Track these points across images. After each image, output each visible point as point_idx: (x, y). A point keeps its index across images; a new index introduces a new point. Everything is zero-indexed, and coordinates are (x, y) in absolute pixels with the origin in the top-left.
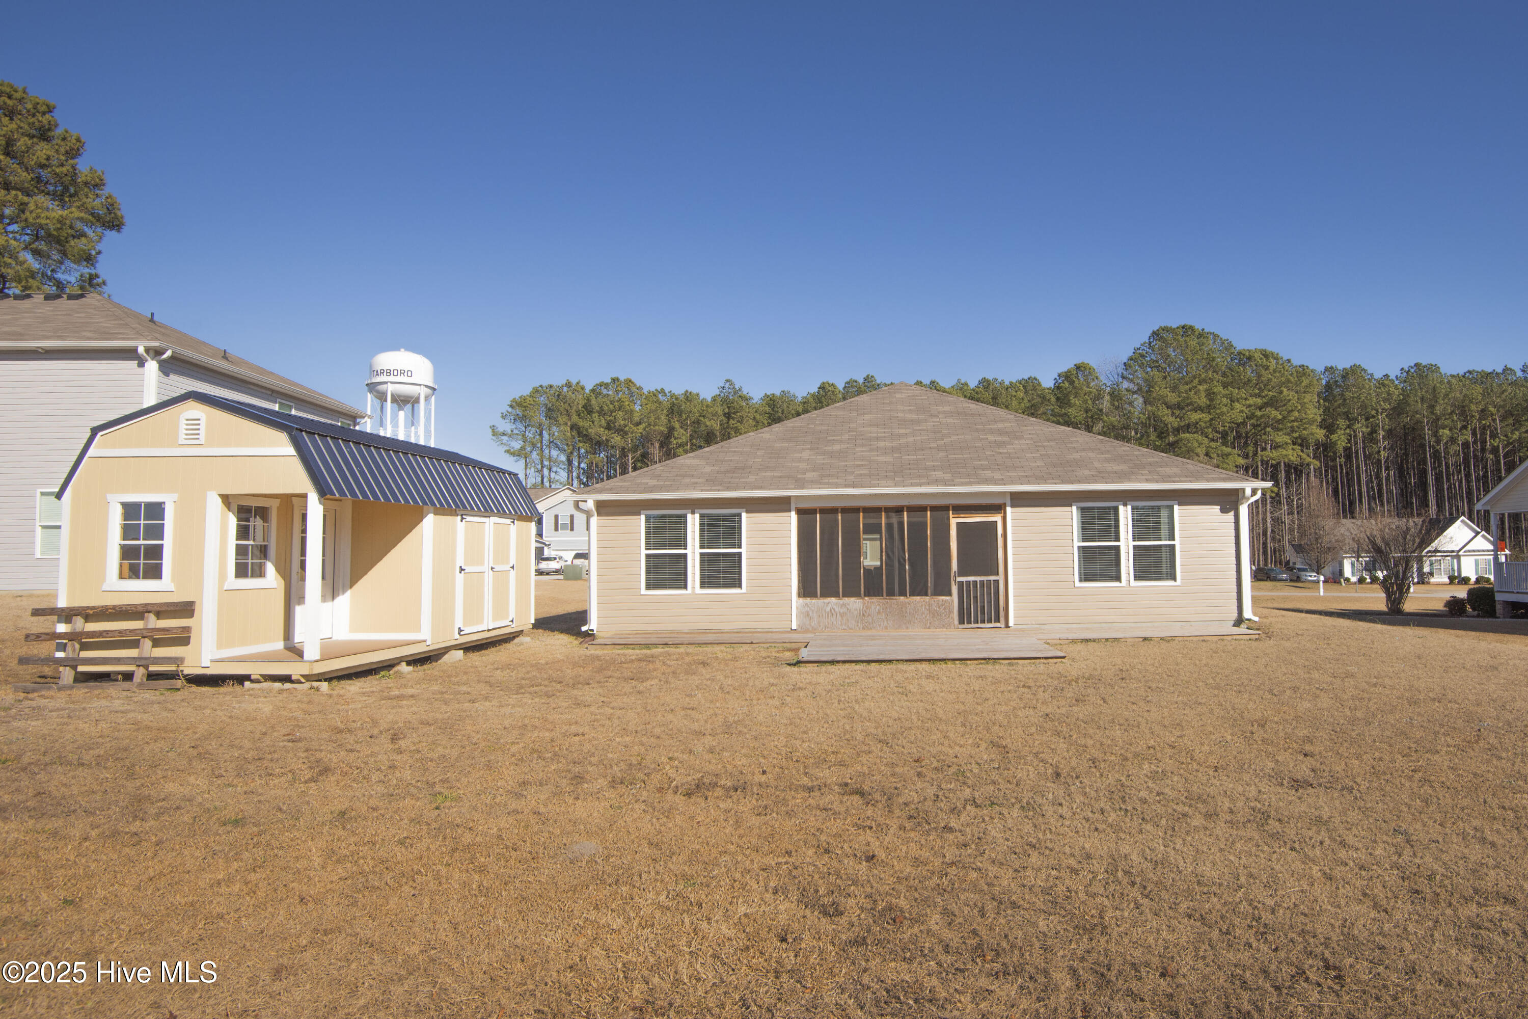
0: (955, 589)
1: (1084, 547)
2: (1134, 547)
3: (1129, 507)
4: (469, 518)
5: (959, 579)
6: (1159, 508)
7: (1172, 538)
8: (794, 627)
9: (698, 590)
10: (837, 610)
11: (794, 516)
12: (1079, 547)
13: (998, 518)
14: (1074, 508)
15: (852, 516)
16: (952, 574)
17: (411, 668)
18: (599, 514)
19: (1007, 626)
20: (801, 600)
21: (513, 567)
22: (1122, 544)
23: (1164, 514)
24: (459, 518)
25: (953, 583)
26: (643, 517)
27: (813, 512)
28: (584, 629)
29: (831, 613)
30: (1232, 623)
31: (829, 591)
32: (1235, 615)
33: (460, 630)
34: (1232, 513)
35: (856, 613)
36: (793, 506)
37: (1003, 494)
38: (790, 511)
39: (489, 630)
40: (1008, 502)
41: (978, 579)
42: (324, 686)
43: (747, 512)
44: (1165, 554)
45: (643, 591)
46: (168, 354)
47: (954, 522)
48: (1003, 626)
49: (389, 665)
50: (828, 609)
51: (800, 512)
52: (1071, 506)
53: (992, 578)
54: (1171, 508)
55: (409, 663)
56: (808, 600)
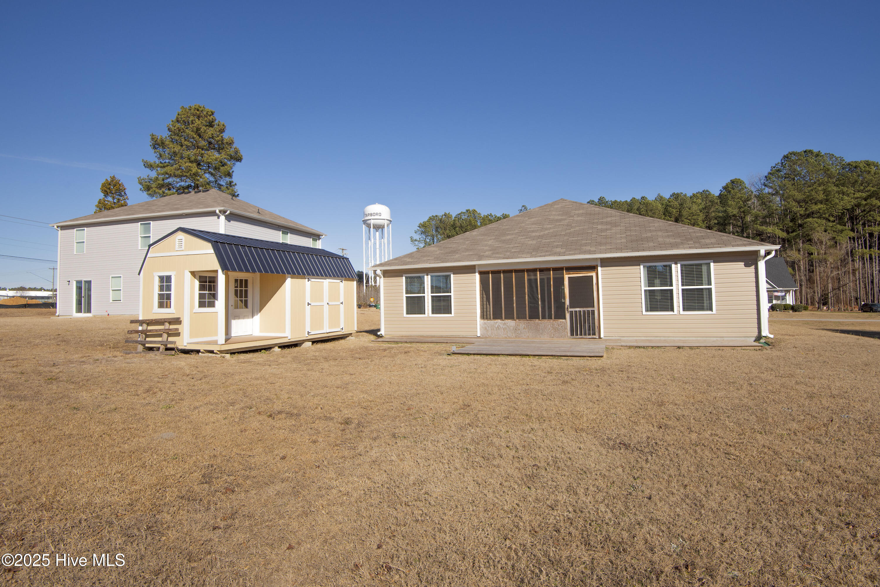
0: (568, 316)
1: (649, 291)
2: (683, 290)
3: (679, 265)
4: (313, 280)
5: (570, 310)
6: (701, 265)
7: (709, 283)
8: (479, 335)
9: (431, 315)
10: (501, 326)
11: (477, 276)
12: (645, 291)
13: (594, 274)
14: (642, 267)
15: (508, 275)
16: (566, 307)
17: (280, 349)
18: (384, 277)
19: (600, 338)
20: (482, 321)
21: (342, 303)
22: (674, 288)
23: (704, 268)
24: (307, 280)
25: (566, 312)
26: (404, 278)
27: (487, 273)
28: (379, 333)
29: (498, 328)
30: (754, 339)
31: (497, 316)
32: (756, 334)
33: (309, 333)
34: (753, 267)
35: (511, 328)
36: (477, 270)
37: (596, 259)
38: (475, 273)
39: (327, 333)
40: (599, 264)
41: (582, 309)
42: (228, 356)
43: (453, 274)
44: (705, 293)
45: (405, 315)
46: (228, 212)
47: (566, 277)
48: (597, 337)
49: (268, 348)
50: (497, 326)
51: (481, 273)
52: (639, 265)
53: (590, 309)
54: (709, 265)
55: (279, 347)
56: (486, 321)
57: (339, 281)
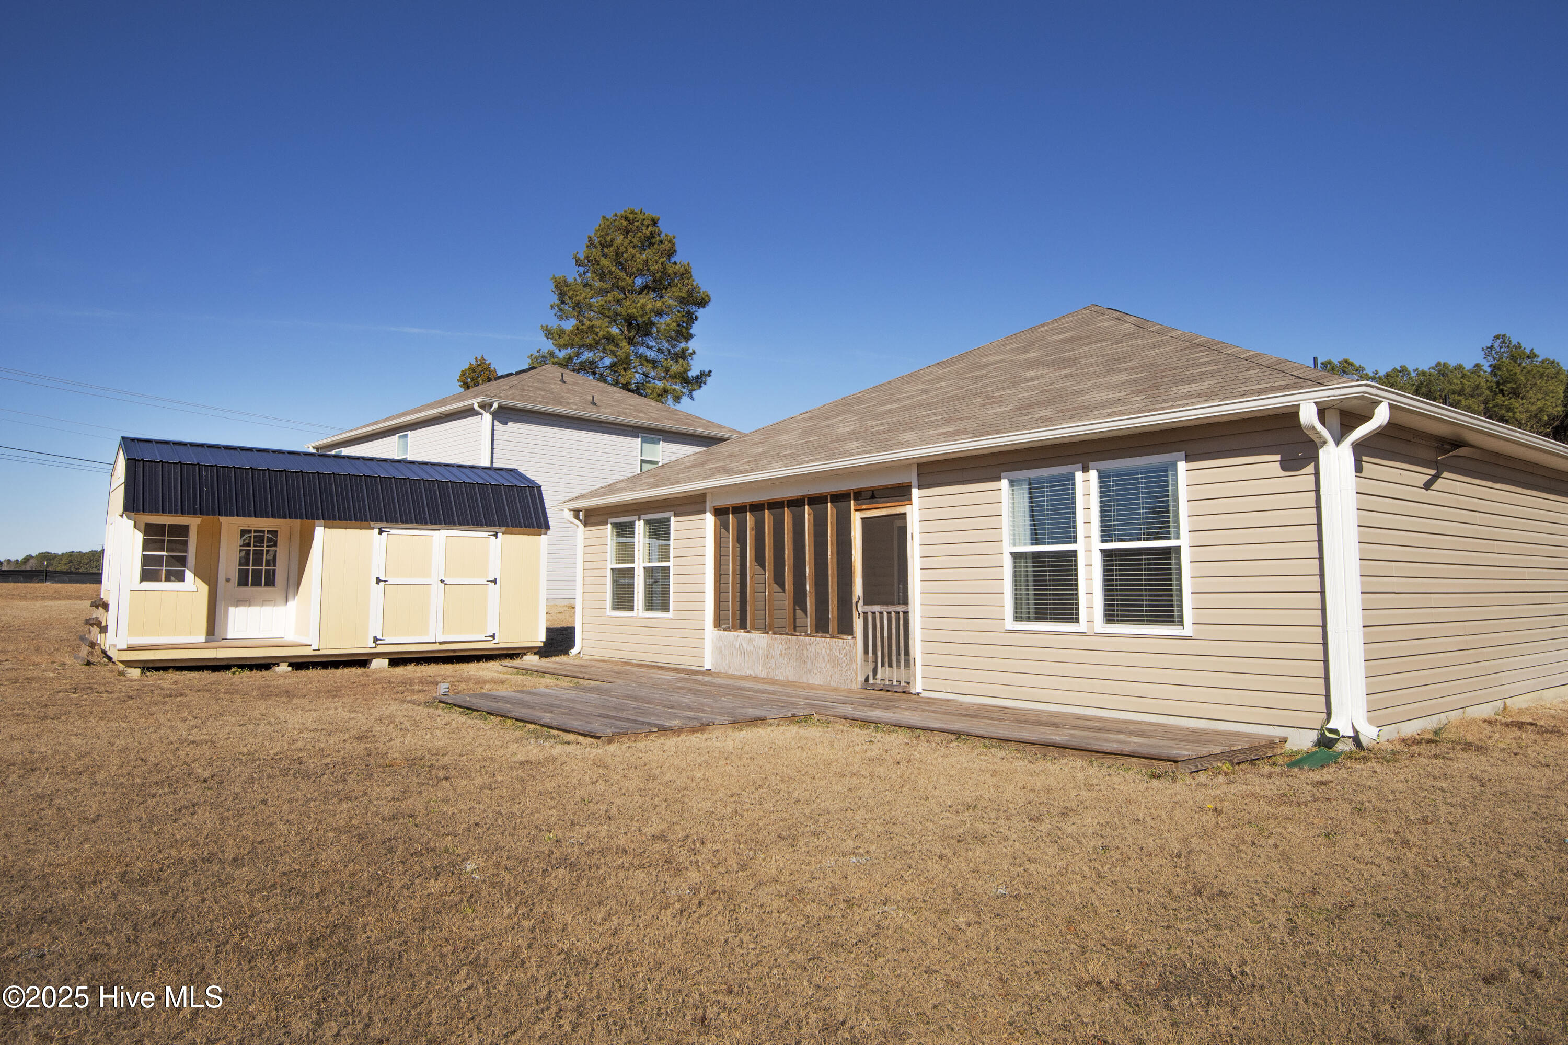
0: (858, 624)
2: (1104, 553)
3: (1092, 475)
4: (393, 531)
5: (862, 609)
6: (1151, 470)
7: (1172, 532)
8: (708, 666)
9: (642, 612)
10: (747, 646)
11: (709, 519)
12: (1016, 556)
13: (905, 509)
14: (1004, 483)
15: (758, 516)
16: (855, 600)
17: (290, 669)
18: (585, 525)
20: (717, 632)
21: (495, 581)
22: (1081, 547)
24: (377, 531)
25: (855, 614)
26: (609, 526)
27: (726, 509)
29: (740, 651)
31: (739, 620)
33: (376, 640)
34: (1306, 470)
36: (710, 503)
37: (903, 465)
38: (704, 512)
39: (440, 643)
40: (915, 481)
41: (885, 609)
43: (674, 515)
45: (609, 611)
46: (495, 405)
47: (856, 520)
49: (264, 665)
50: (739, 646)
51: (720, 512)
52: (999, 479)
53: (900, 608)
54: (1170, 468)
55: (290, 665)
56: (722, 632)
57: (485, 534)
